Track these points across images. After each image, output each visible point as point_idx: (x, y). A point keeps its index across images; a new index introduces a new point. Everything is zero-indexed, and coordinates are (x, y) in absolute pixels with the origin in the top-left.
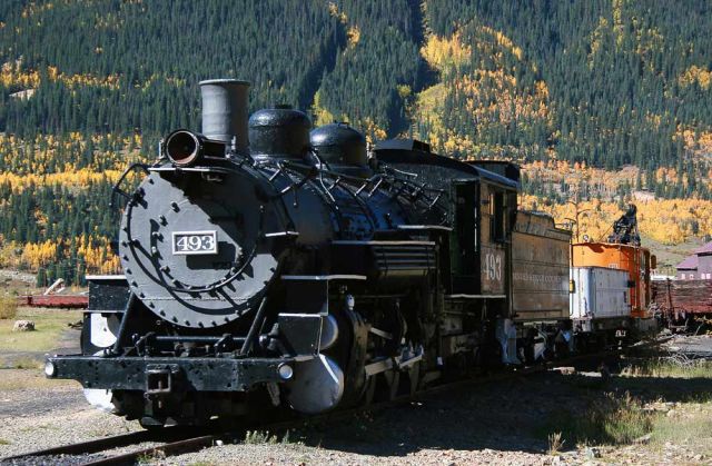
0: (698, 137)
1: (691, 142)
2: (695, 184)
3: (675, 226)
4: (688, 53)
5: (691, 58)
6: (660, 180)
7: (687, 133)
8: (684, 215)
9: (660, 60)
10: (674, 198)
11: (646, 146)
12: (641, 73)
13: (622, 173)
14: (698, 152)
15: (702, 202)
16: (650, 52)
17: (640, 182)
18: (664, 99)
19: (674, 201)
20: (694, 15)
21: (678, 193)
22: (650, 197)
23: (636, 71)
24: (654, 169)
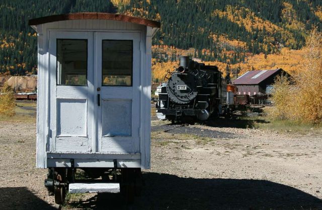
0: (218, 37)
1: (215, 39)
2: (217, 55)
4: (215, 4)
5: (216, 6)
6: (203, 54)
7: (214, 36)
9: (204, 6)
10: (209, 61)
11: (198, 40)
12: (197, 11)
13: (189, 51)
14: (218, 43)
15: (220, 63)
16: (200, 3)
17: (196, 54)
18: (205, 22)
21: (210, 59)
22: (199, 60)
23: (194, 11)
24: (201, 49)
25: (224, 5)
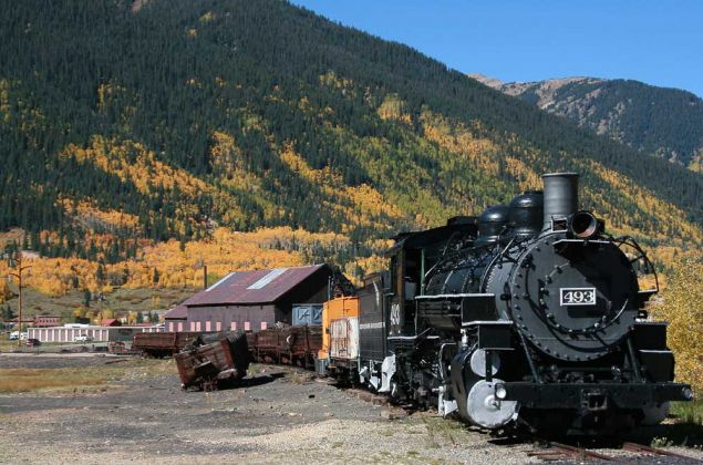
0: (76, 205)
1: (70, 210)
2: (74, 245)
3: (58, 282)
4: (67, 133)
5: (69, 136)
6: (43, 241)
7: (67, 201)
8: (66, 271)
9: (43, 136)
10: (56, 256)
11: (31, 211)
12: (26, 147)
13: (9, 234)
14: (77, 218)
15: (82, 261)
16: (33, 129)
17: (26, 242)
18: (46, 171)
19: (56, 260)
20: (70, 100)
21: (57, 252)
22: (35, 256)
23: (21, 146)
24: (38, 231)
25: (88, 135)
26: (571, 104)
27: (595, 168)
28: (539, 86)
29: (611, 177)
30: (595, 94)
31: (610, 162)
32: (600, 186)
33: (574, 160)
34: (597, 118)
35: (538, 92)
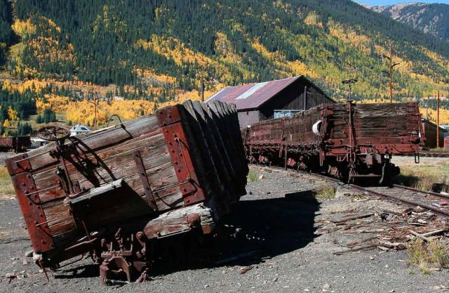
0: (143, 72)
1: (140, 74)
2: (142, 93)
3: (133, 112)
4: (138, 33)
5: (139, 35)
6: (126, 91)
7: (138, 70)
8: (138, 107)
9: (126, 36)
10: (133, 99)
11: (119, 75)
12: (117, 41)
13: (108, 88)
14: (143, 79)
15: (145, 101)
16: (121, 32)
17: (117, 91)
18: (127, 54)
19: (133, 101)
20: (140, 16)
21: (134, 97)
22: (121, 99)
23: (114, 40)
24: (123, 86)
25: (149, 34)
26: (409, 17)
27: (424, 50)
28: (391, 8)
29: (433, 55)
30: (422, 11)
31: (432, 47)
32: (426, 60)
33: (413, 47)
34: (423, 25)
35: (390, 11)
